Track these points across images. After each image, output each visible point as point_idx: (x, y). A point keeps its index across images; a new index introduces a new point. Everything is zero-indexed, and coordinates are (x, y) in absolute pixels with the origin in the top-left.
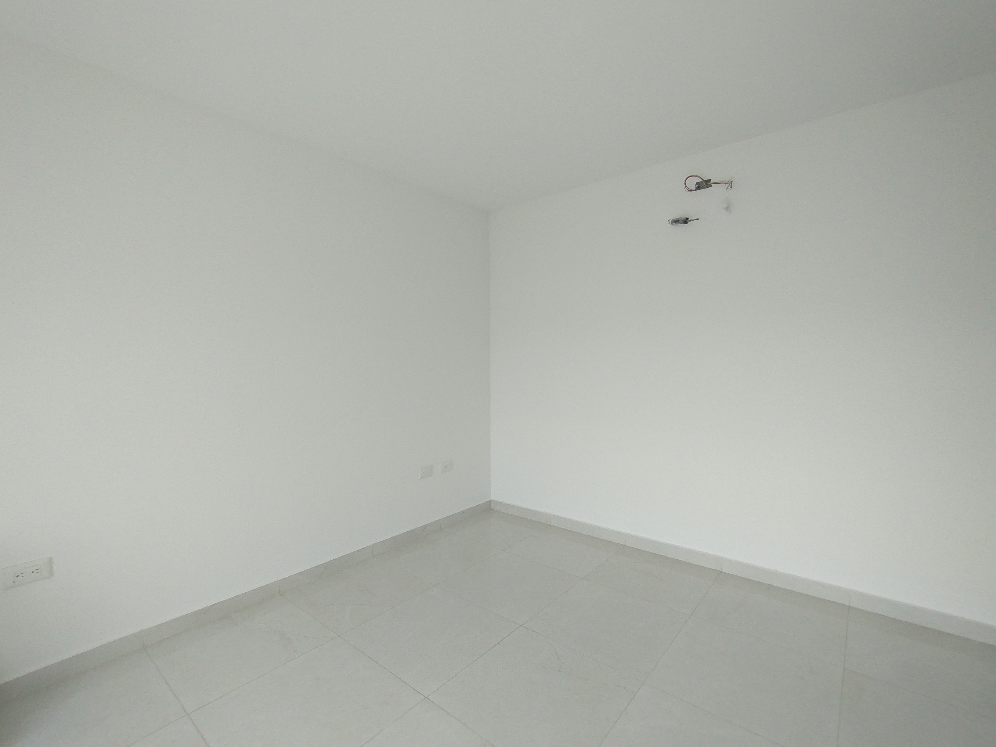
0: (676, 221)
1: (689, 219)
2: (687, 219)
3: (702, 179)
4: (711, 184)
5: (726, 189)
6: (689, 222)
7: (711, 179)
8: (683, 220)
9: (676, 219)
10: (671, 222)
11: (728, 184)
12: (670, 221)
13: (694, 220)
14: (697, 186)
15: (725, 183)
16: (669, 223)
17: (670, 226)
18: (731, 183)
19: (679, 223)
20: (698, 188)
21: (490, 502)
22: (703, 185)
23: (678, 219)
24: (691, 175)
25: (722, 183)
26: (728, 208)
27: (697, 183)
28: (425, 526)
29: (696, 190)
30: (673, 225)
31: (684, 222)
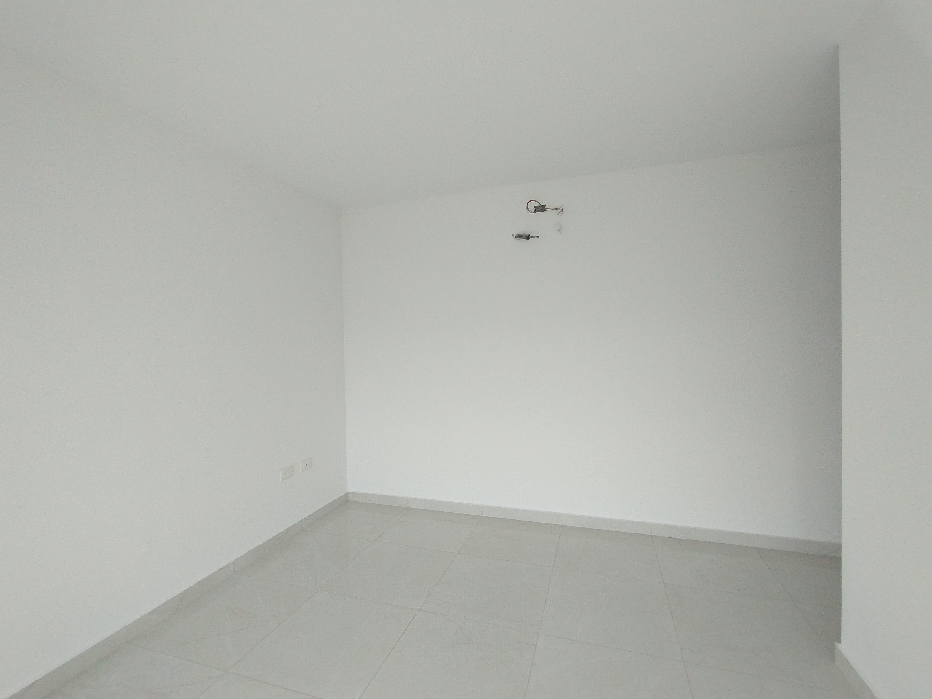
0: (520, 236)
1: (530, 236)
2: (529, 235)
3: (540, 204)
4: (546, 209)
5: (558, 215)
6: (530, 239)
7: (545, 205)
8: (526, 236)
9: (520, 234)
10: (515, 237)
11: (560, 211)
12: (515, 235)
13: (536, 237)
14: (535, 209)
15: (557, 210)
16: (514, 237)
17: (514, 239)
18: (562, 210)
19: (522, 238)
20: (535, 211)
21: (347, 494)
22: (541, 208)
23: (521, 235)
24: (531, 200)
25: (555, 210)
26: (559, 230)
27: (535, 207)
28: (288, 529)
29: (533, 213)
30: (517, 239)
31: (527, 238)
